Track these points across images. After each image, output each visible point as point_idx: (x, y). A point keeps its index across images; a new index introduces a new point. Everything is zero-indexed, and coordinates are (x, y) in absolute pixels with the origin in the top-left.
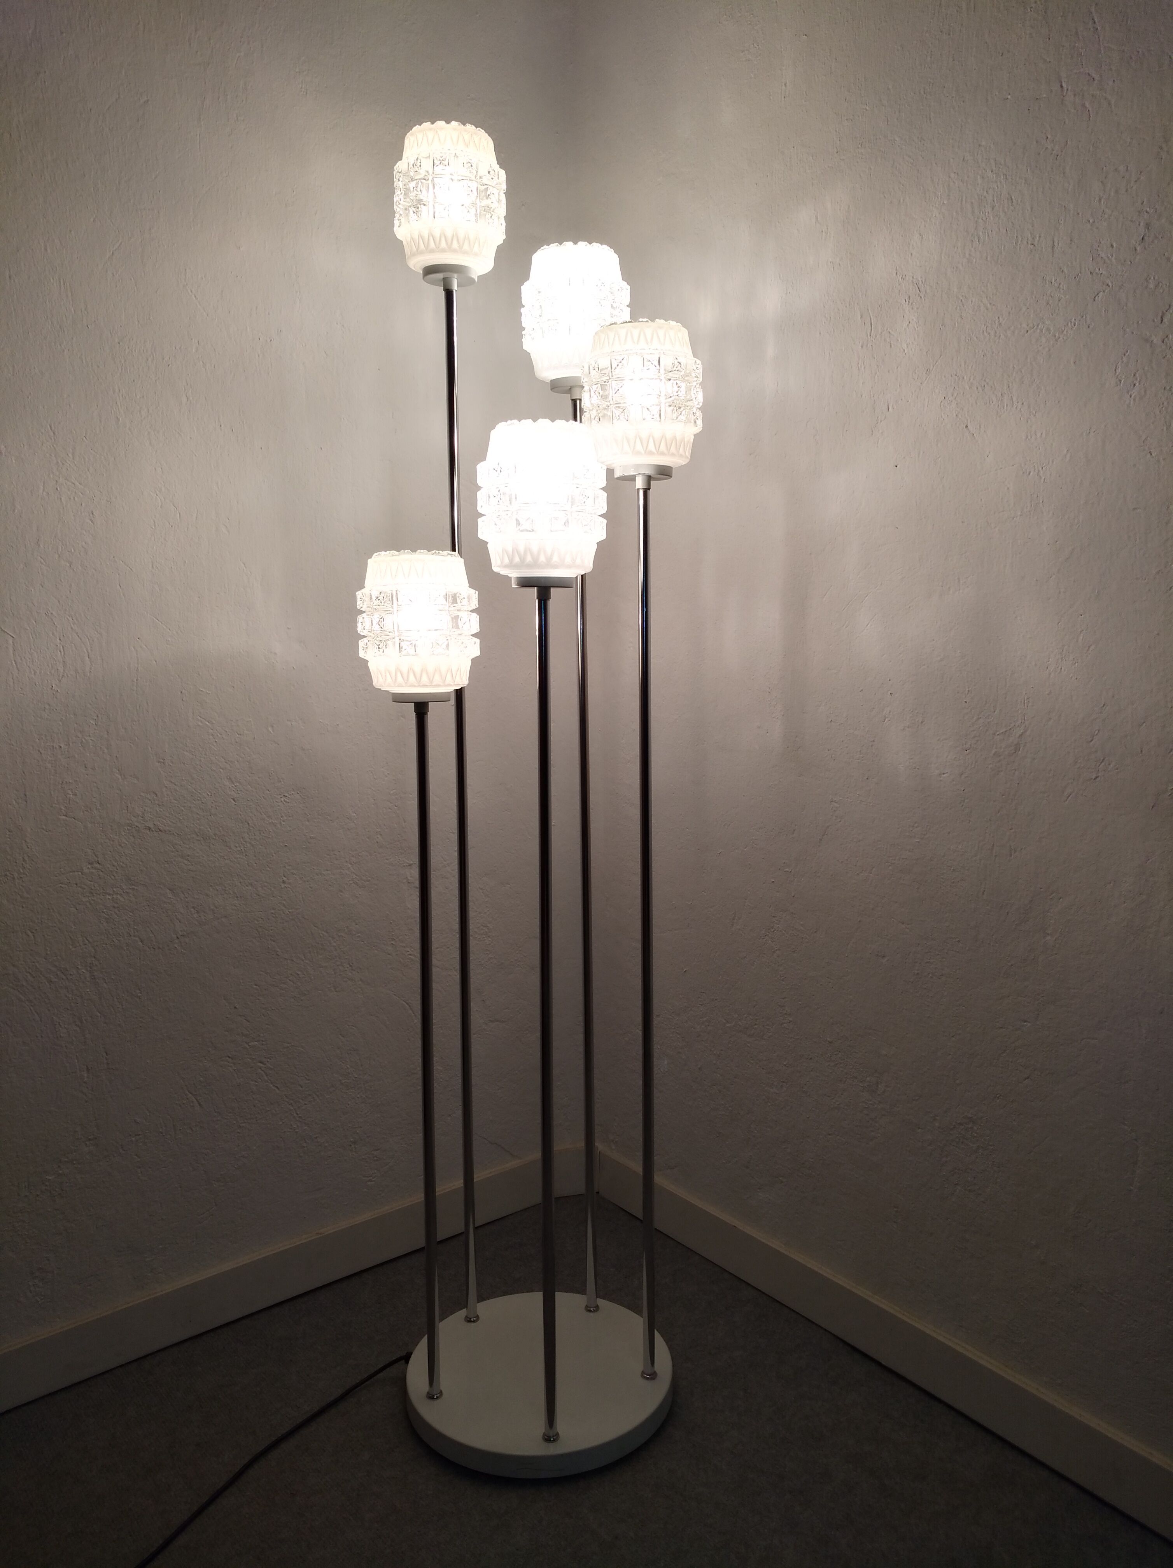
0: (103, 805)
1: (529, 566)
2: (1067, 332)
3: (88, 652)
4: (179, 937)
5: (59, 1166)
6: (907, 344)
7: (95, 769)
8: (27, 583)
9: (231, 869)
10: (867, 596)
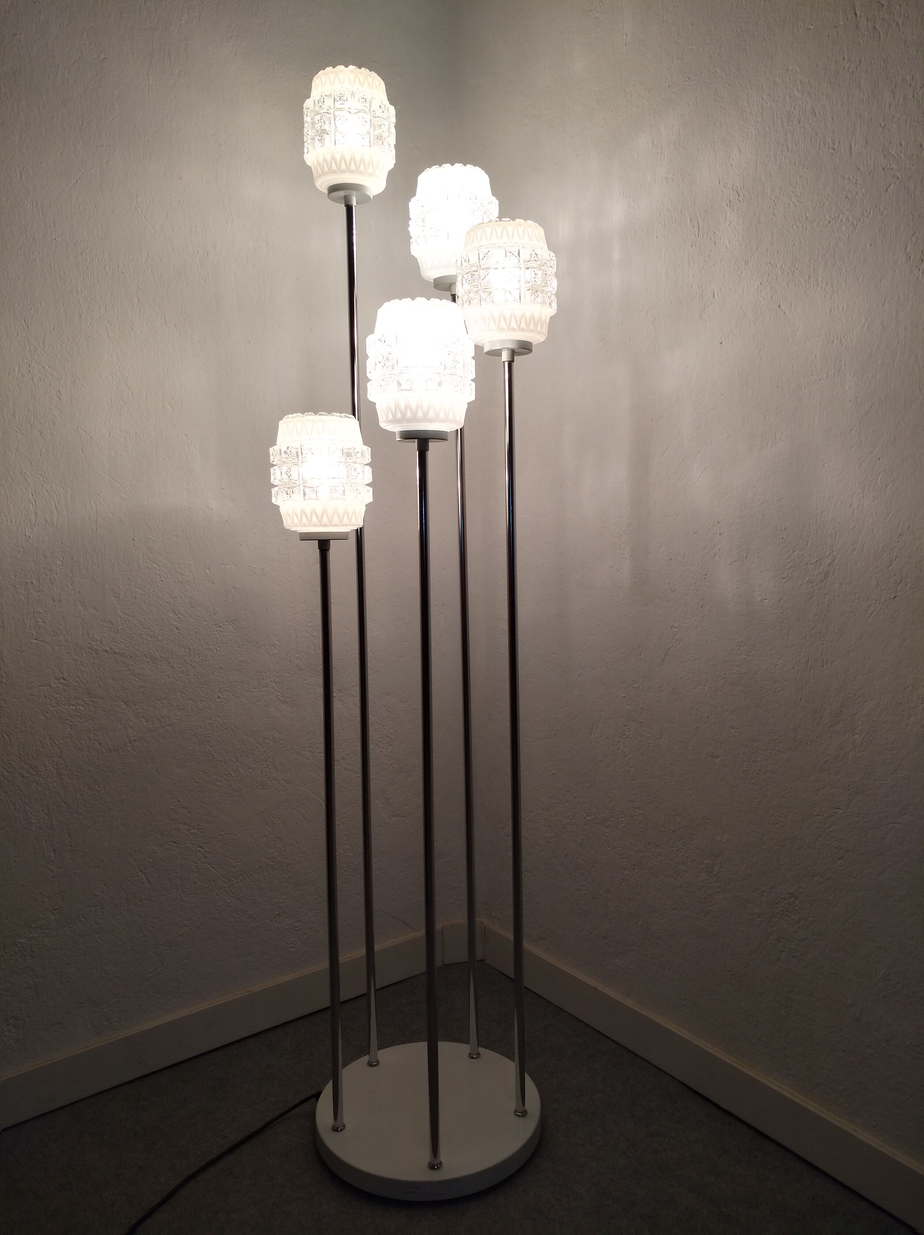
0: (68, 631)
1: (409, 420)
2: (863, 220)
3: (55, 505)
4: (131, 741)
5: (30, 931)
6: (729, 241)
7: (61, 602)
8: (5, 448)
9: (175, 685)
10: (699, 453)
